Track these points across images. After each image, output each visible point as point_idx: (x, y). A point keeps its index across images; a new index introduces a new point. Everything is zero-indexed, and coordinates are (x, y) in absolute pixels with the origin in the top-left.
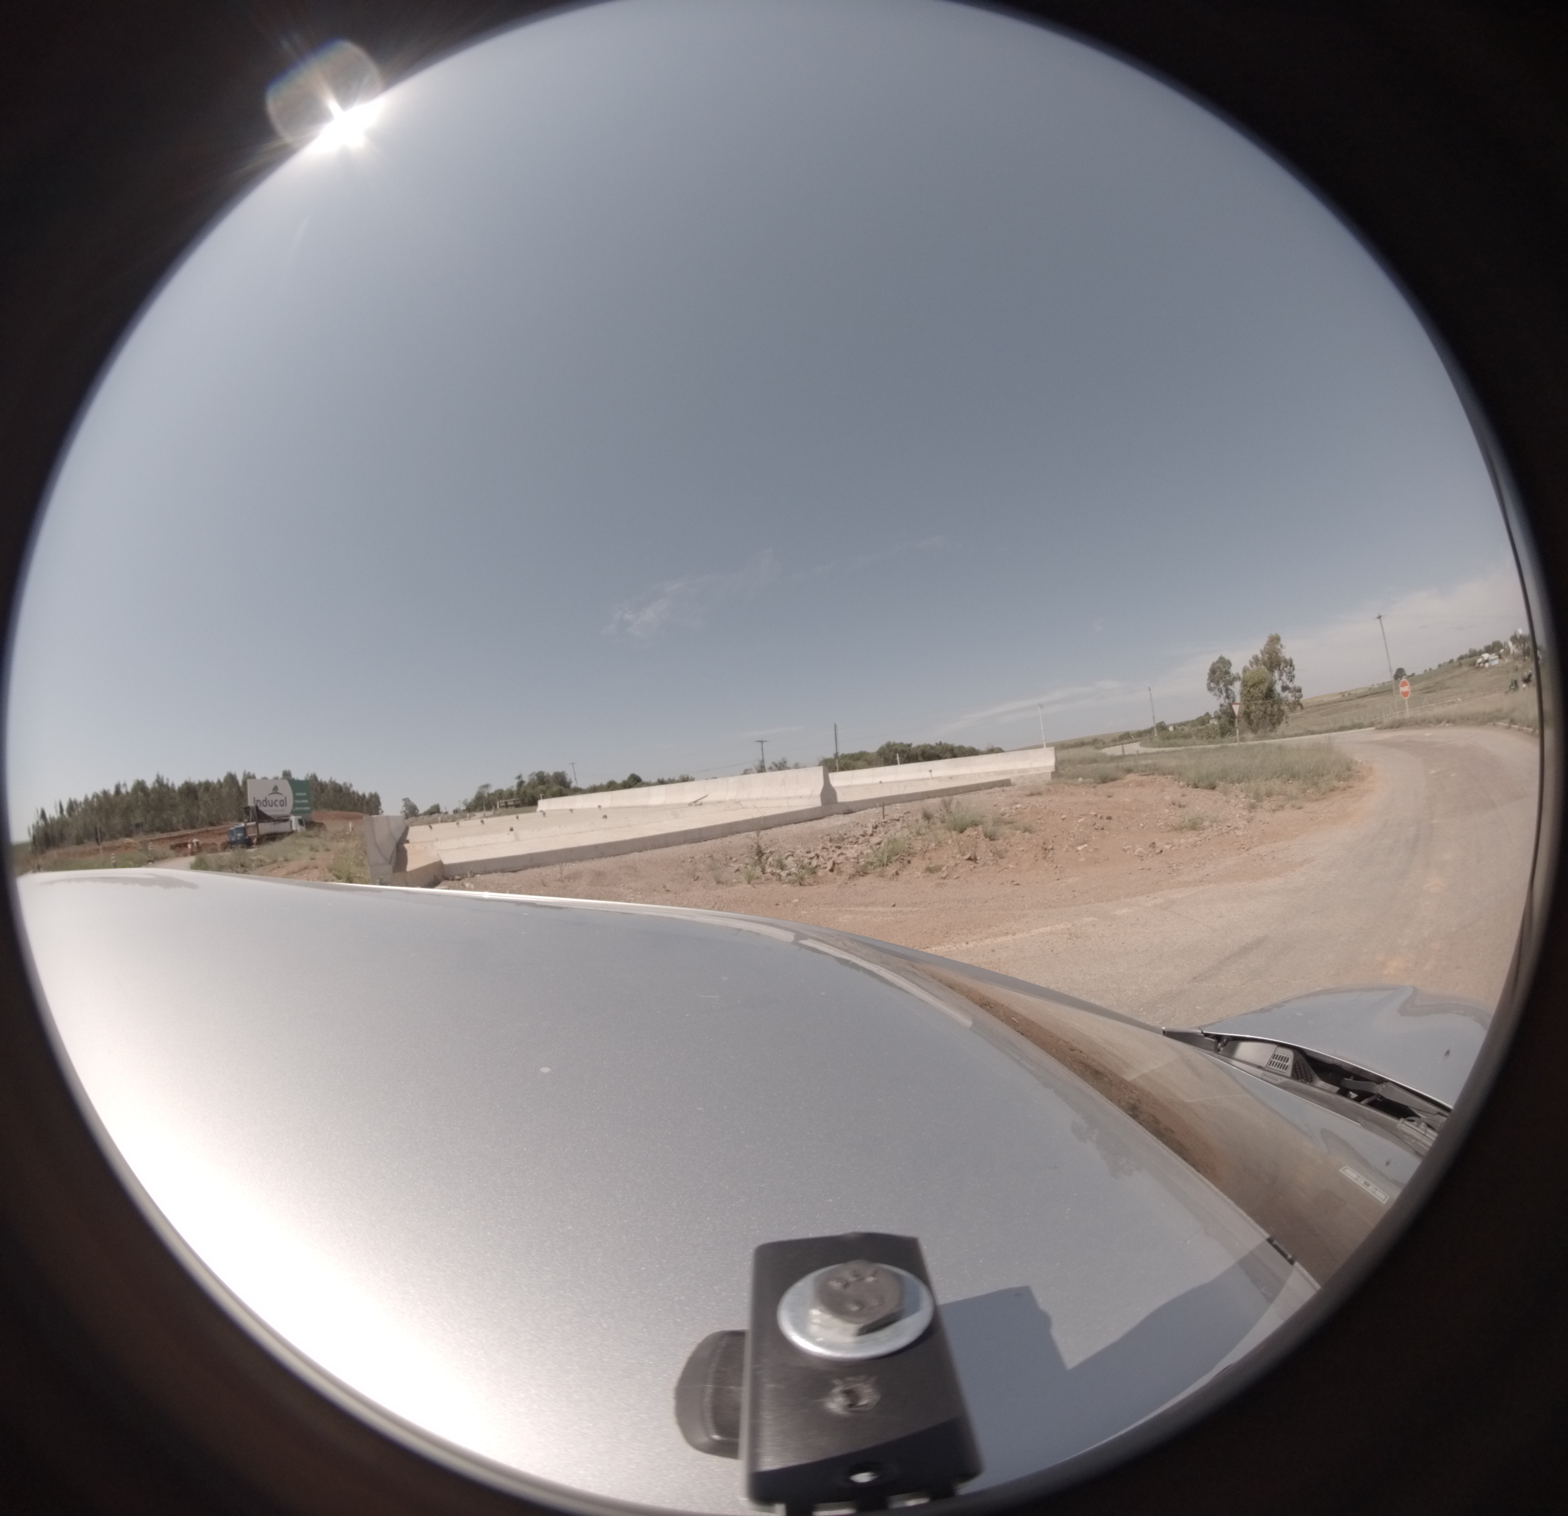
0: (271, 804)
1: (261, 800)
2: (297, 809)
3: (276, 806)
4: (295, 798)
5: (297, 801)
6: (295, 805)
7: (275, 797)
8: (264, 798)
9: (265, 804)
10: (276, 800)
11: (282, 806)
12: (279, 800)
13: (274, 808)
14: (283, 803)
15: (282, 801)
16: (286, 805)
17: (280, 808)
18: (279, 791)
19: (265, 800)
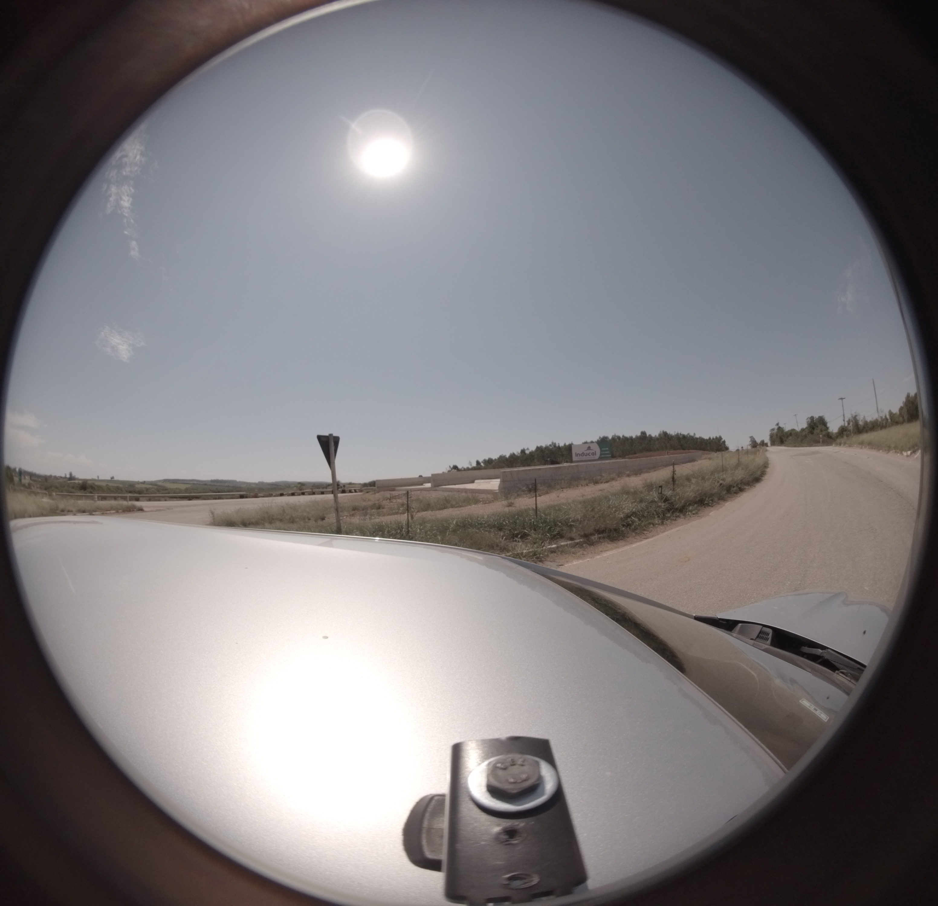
0: (586, 455)
1: (580, 454)
2: (602, 456)
3: (590, 455)
4: (601, 451)
5: (603, 453)
6: (601, 454)
7: (588, 452)
8: (582, 452)
9: (582, 455)
10: (590, 453)
11: (594, 455)
12: (591, 452)
13: (588, 456)
14: (594, 454)
15: (594, 453)
16: (596, 455)
17: (592, 456)
18: (591, 449)
19: (583, 453)
